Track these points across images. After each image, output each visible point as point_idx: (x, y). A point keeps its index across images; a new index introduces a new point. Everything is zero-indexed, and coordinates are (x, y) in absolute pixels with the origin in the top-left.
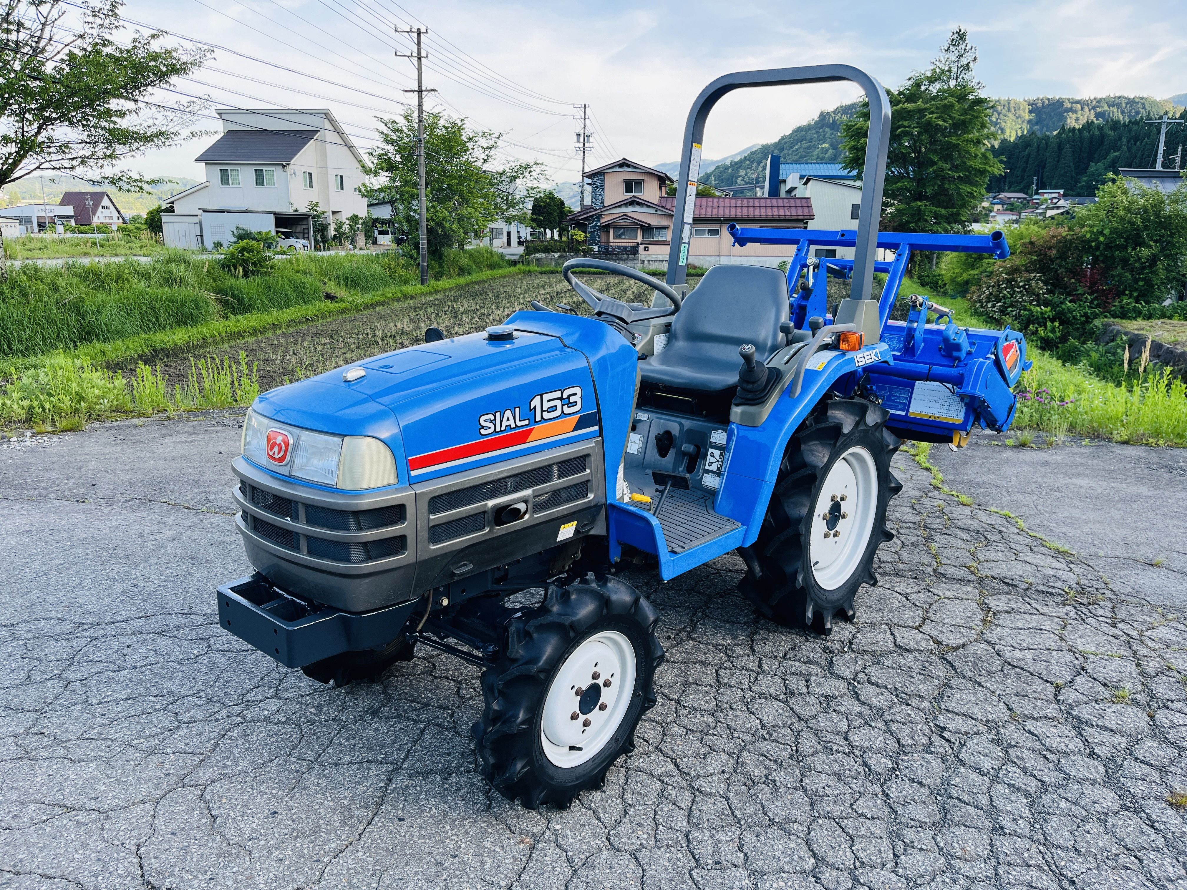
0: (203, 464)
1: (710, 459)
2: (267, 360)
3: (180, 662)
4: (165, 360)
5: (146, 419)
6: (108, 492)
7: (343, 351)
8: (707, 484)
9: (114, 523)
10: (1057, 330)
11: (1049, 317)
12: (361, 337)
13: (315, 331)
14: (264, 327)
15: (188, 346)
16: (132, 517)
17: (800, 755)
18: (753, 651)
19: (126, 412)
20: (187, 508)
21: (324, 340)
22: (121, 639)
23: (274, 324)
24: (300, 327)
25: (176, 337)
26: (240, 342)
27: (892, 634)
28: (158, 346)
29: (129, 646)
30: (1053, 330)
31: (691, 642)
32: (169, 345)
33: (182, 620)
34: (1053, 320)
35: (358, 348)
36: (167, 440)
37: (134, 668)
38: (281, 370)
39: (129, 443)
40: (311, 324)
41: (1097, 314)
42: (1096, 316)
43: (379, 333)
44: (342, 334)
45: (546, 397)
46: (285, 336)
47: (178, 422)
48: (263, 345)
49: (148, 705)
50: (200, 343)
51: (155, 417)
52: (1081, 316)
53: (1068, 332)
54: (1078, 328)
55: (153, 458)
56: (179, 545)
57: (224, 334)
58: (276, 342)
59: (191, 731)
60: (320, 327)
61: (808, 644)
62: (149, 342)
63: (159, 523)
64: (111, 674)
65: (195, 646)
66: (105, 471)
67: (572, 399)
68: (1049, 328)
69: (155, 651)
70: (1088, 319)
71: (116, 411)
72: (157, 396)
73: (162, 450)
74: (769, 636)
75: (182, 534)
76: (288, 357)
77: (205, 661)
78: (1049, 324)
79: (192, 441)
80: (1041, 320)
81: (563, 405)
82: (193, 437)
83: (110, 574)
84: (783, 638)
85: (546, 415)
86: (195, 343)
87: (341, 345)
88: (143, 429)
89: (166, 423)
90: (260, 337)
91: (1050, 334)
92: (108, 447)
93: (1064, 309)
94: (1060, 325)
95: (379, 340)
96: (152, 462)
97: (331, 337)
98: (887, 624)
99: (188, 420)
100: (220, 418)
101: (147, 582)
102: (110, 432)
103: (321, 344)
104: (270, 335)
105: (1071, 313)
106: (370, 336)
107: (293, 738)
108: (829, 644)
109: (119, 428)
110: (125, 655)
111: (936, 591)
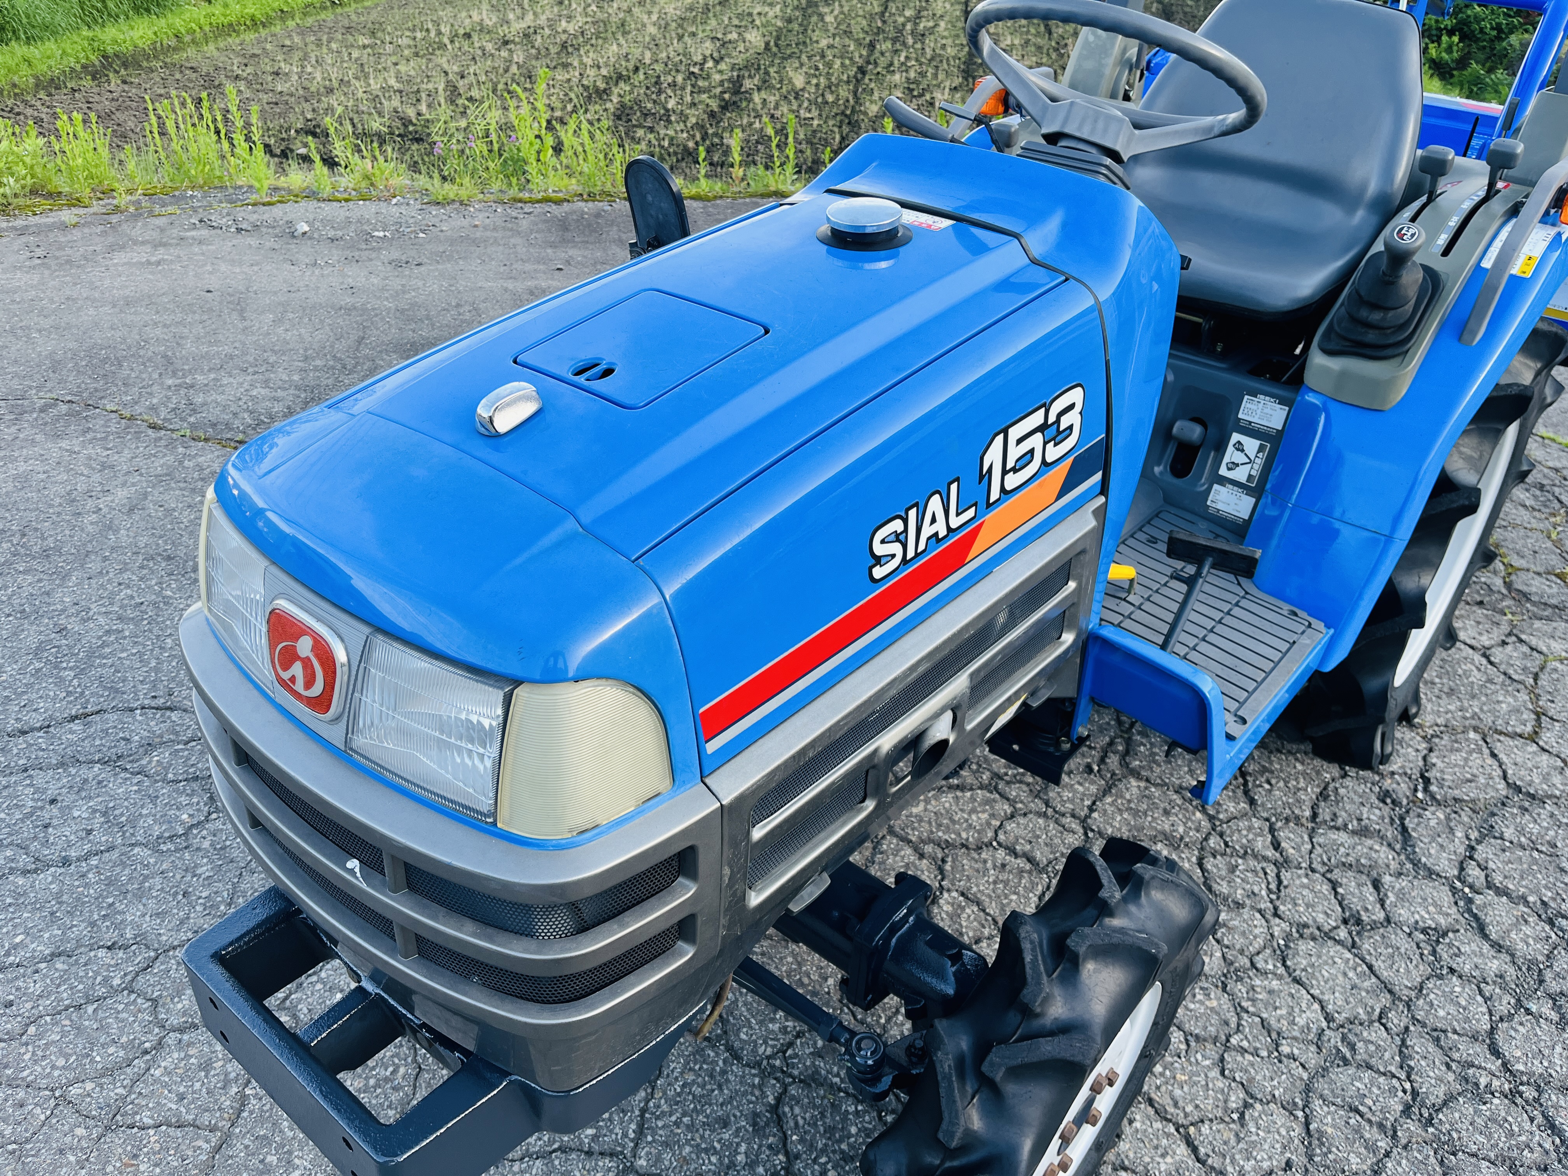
0: (179, 317)
1: (1231, 454)
2: (278, 74)
3: (154, 845)
4: (123, 72)
5: (81, 211)
6: (15, 384)
7: (394, 59)
8: (1220, 506)
9: (22, 467)
10: (1455, 48)
11: (1445, 28)
12: (419, 35)
13: (346, 23)
14: (268, 16)
15: (155, 48)
16: (54, 450)
17: (1423, 1105)
18: (1252, 802)
19: (50, 195)
20: (154, 427)
21: (363, 40)
22: (40, 778)
23: (282, 11)
24: (323, 16)
25: (136, 34)
26: (233, 41)
27: (1494, 755)
28: (110, 50)
29: (53, 801)
30: (1449, 50)
31: (1134, 782)
32: (126, 48)
33: (156, 725)
34: (1451, 33)
35: (417, 55)
36: (119, 258)
37: (66, 862)
38: (301, 92)
39: (52, 263)
40: (339, 10)
41: (1515, 27)
42: (1512, 30)
43: (445, 29)
44: (389, 29)
45: (1015, 432)
46: (302, 31)
47: (136, 216)
48: (268, 46)
49: (97, 973)
50: (173, 42)
51: (97, 207)
52: (1492, 28)
53: (1469, 52)
54: (1484, 47)
55: (94, 300)
56: (142, 524)
57: (207, 28)
58: (288, 43)
59: (188, 1057)
60: (353, 17)
61: (1348, 782)
62: (96, 44)
63: (104, 466)
64: (21, 881)
65: (183, 800)
66: (12, 331)
67: (1064, 423)
68: (1444, 45)
69: (105, 814)
70: (1501, 33)
71: (34, 192)
72: (96, 166)
73: (107, 282)
74: (1271, 763)
75: (145, 495)
76: (309, 69)
77: (206, 844)
78: (1445, 38)
79: (159, 263)
80: (1434, 32)
81: (1045, 444)
82: (161, 254)
83: (16, 601)
84: (1299, 767)
85: (1012, 481)
86: (164, 42)
87: (389, 48)
88: (77, 234)
89: (114, 219)
90: (264, 32)
91: (1444, 55)
92: (19, 275)
93: (1469, 16)
94: (1460, 40)
95: (446, 41)
96: (92, 312)
97: (373, 34)
98: (1476, 729)
99: (152, 215)
100: (205, 208)
101: (84, 621)
102: (24, 239)
103: (359, 47)
104: (277, 29)
105: (1478, 23)
106: (433, 34)
107: (399, 1079)
108: (1387, 783)
109: (39, 230)
110: (46, 827)
111: (1534, 642)
